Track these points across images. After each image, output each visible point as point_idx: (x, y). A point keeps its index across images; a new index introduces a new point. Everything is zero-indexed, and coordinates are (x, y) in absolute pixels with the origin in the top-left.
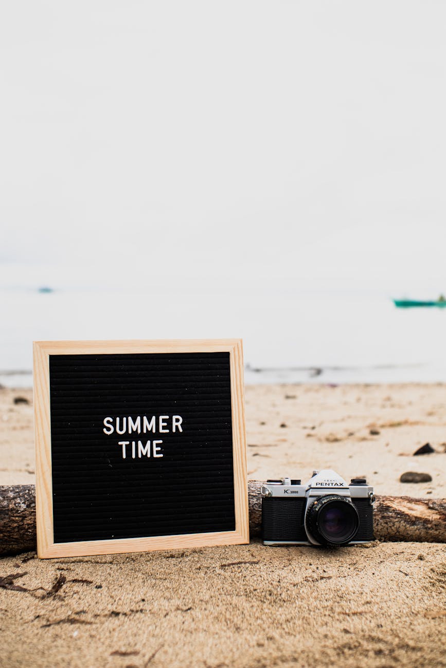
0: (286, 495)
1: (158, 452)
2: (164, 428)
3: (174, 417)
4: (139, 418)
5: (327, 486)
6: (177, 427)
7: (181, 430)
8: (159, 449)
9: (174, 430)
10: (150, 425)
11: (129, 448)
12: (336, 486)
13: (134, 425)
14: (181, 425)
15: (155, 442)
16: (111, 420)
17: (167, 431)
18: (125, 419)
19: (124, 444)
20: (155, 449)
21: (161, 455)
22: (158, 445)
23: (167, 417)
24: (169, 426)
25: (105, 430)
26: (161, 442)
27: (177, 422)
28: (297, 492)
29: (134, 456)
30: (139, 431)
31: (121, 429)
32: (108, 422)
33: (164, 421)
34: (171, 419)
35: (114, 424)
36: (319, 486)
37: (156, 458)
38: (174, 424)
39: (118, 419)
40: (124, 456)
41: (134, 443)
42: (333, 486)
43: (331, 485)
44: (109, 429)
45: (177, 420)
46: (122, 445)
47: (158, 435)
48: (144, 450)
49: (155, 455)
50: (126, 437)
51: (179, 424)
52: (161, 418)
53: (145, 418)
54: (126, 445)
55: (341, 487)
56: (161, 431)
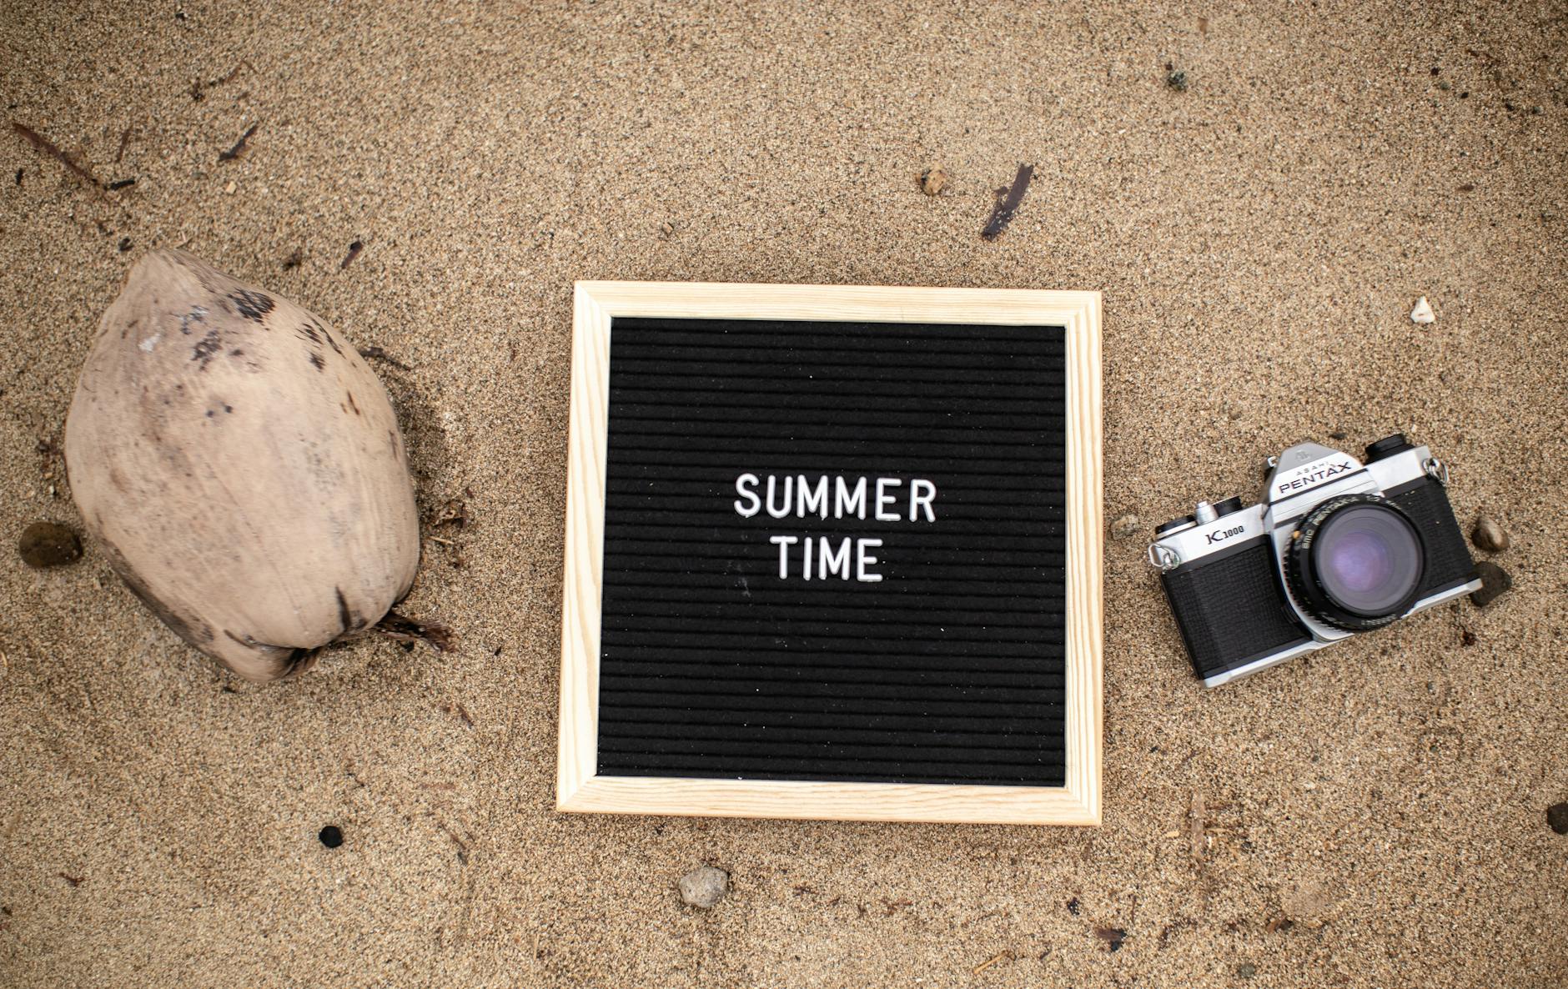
1: (869, 569)
2: (887, 508)
3: (916, 484)
4: (824, 481)
5: (1310, 484)
6: (920, 507)
7: (931, 517)
8: (873, 560)
9: (913, 516)
10: (852, 500)
11: (796, 553)
13: (810, 497)
14: (933, 503)
15: (862, 543)
16: (755, 481)
17: (896, 517)
18: (789, 481)
19: (784, 541)
20: (863, 560)
21: (878, 577)
22: (869, 551)
23: (897, 482)
24: (902, 505)
25: (738, 505)
26: (878, 542)
27: (923, 497)
29: (807, 575)
30: (824, 513)
31: (779, 504)
32: (747, 485)
33: (888, 490)
34: (906, 487)
35: (761, 491)
36: (1289, 492)
37: (865, 583)
38: (915, 500)
39: (772, 480)
40: (783, 574)
41: (809, 542)
44: (748, 503)
45: (923, 492)
46: (778, 545)
47: (870, 527)
48: (833, 560)
49: (862, 576)
50: (790, 525)
51: (926, 501)
52: (881, 482)
53: (840, 481)
54: (790, 546)
56: (880, 515)
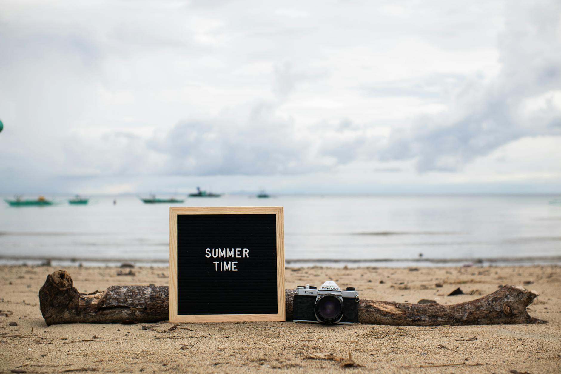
0: (306, 294)
1: (235, 268)
2: (238, 255)
3: (244, 249)
4: (225, 249)
5: (328, 290)
6: (246, 254)
7: (248, 257)
8: (236, 266)
9: (244, 256)
10: (231, 253)
11: (219, 265)
12: (334, 290)
13: (222, 253)
14: (248, 253)
15: (233, 263)
16: (210, 250)
17: (240, 257)
18: (217, 249)
19: (216, 263)
20: (233, 266)
21: (237, 270)
22: (235, 264)
23: (240, 249)
24: (241, 254)
25: (206, 255)
26: (237, 262)
27: (246, 252)
28: (312, 293)
29: (222, 270)
30: (225, 256)
31: (215, 255)
32: (208, 251)
33: (238, 251)
34: (242, 250)
35: (211, 252)
36: (324, 289)
38: (244, 253)
39: (213, 249)
40: (216, 270)
41: (222, 263)
42: (332, 290)
43: (330, 289)
44: (208, 255)
45: (246, 251)
46: (215, 264)
47: (235, 259)
48: (227, 266)
49: (233, 270)
50: (217, 259)
51: (247, 253)
52: (237, 249)
53: (228, 249)
54: (217, 264)
55: (337, 290)
56: (237, 256)
